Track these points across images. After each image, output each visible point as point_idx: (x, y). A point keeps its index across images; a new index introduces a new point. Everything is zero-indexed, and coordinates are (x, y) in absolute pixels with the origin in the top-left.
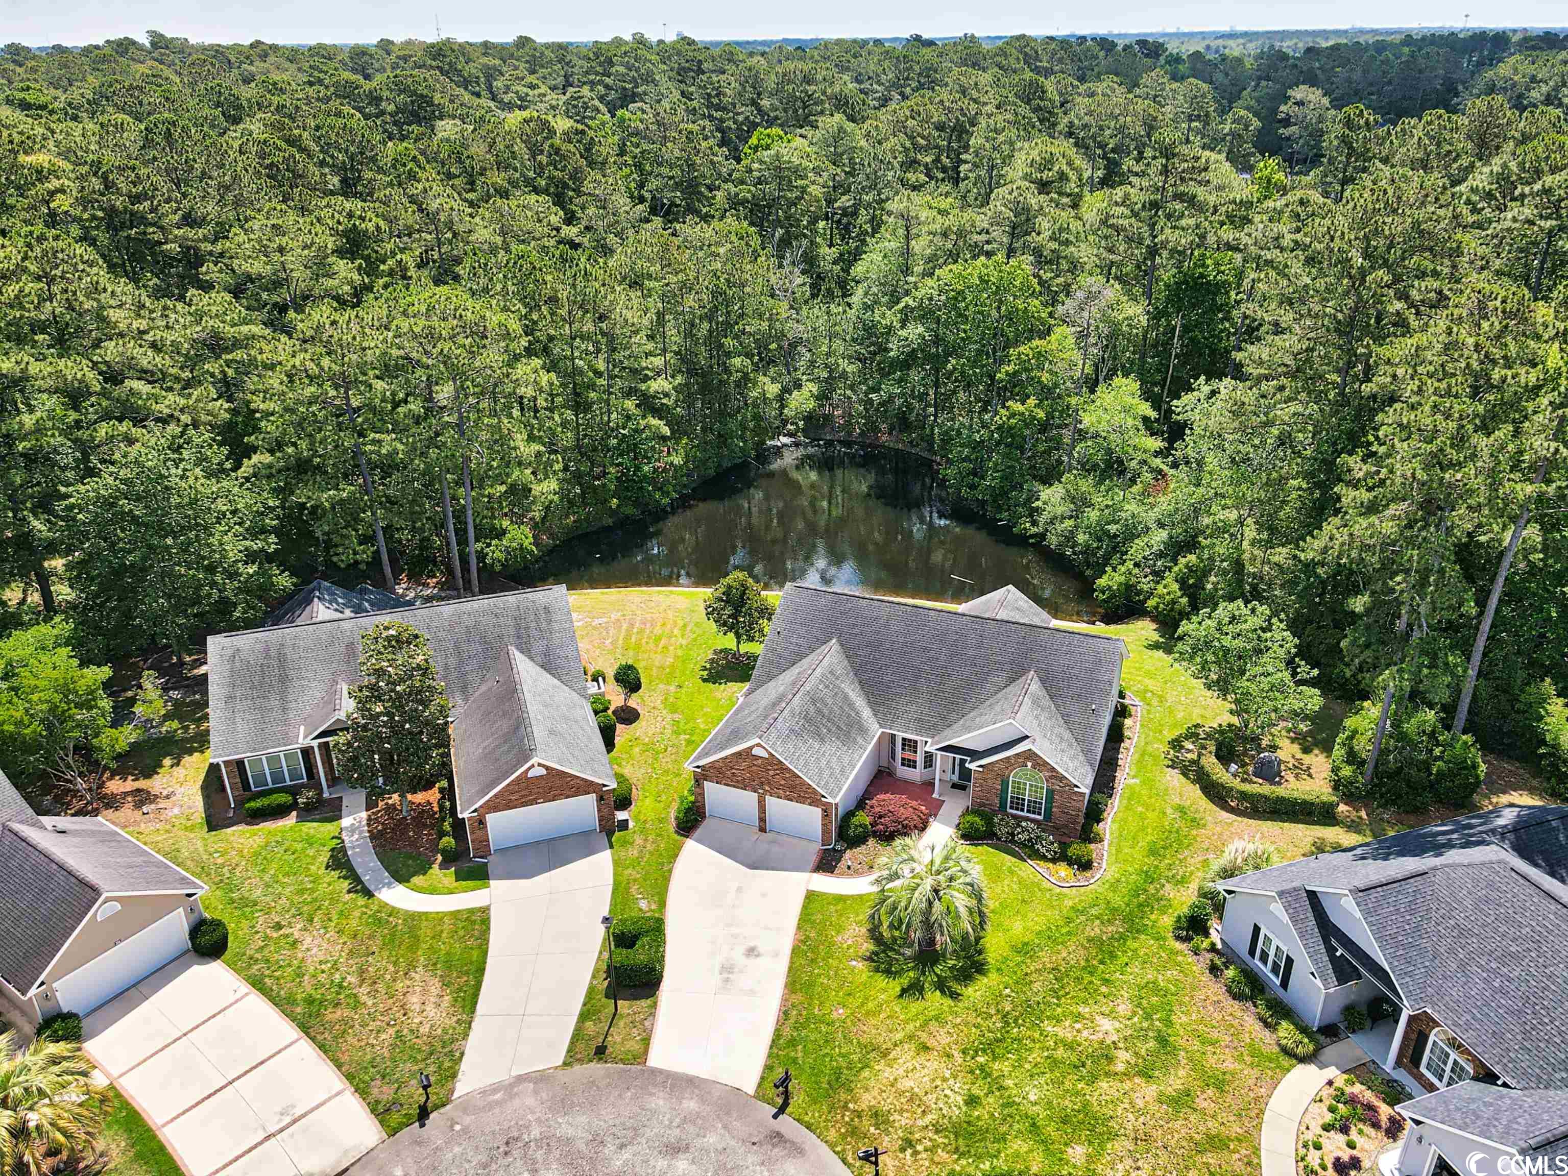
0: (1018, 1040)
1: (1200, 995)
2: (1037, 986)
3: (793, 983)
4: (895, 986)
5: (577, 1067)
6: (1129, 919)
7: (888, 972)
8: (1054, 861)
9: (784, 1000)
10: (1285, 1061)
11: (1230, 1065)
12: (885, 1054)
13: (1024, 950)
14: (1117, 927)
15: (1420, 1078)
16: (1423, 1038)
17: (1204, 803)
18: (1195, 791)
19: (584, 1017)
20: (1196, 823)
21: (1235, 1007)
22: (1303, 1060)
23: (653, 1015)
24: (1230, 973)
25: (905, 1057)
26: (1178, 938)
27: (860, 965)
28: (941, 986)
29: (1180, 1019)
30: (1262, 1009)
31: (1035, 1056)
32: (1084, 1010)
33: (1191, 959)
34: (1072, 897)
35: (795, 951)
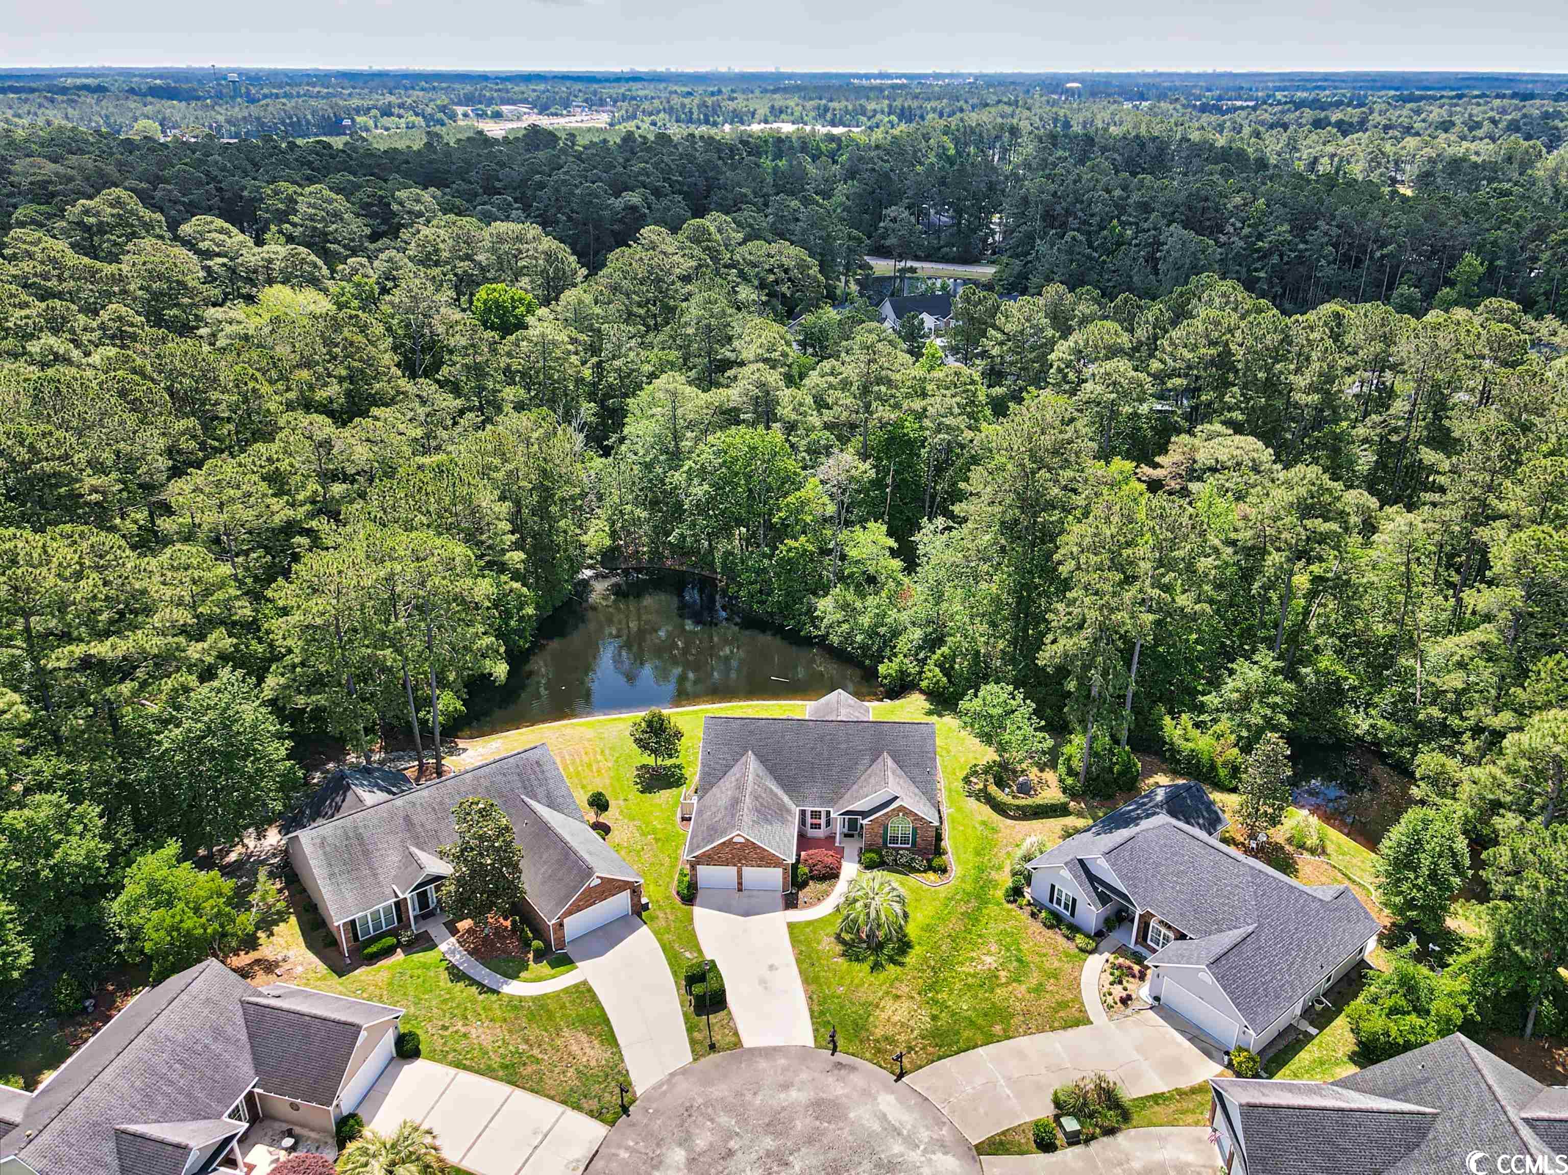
0: (945, 980)
1: (1030, 931)
2: (944, 947)
3: (807, 980)
4: (866, 967)
5: (703, 1060)
6: (978, 897)
7: (857, 960)
8: (925, 871)
9: (806, 991)
10: (1083, 956)
11: (1056, 964)
12: (877, 1006)
13: (929, 929)
14: (974, 903)
15: (1148, 947)
16: (1147, 925)
17: (995, 817)
18: (987, 809)
19: (690, 1030)
20: (995, 831)
21: (1050, 933)
22: (1091, 952)
23: (731, 1019)
24: (1043, 914)
25: (888, 1003)
26: (1009, 902)
27: (841, 960)
28: (892, 960)
29: (1024, 947)
30: (1065, 931)
31: (958, 986)
32: (974, 955)
33: (1019, 912)
34: (943, 892)
35: (798, 961)
